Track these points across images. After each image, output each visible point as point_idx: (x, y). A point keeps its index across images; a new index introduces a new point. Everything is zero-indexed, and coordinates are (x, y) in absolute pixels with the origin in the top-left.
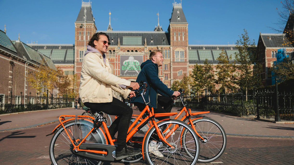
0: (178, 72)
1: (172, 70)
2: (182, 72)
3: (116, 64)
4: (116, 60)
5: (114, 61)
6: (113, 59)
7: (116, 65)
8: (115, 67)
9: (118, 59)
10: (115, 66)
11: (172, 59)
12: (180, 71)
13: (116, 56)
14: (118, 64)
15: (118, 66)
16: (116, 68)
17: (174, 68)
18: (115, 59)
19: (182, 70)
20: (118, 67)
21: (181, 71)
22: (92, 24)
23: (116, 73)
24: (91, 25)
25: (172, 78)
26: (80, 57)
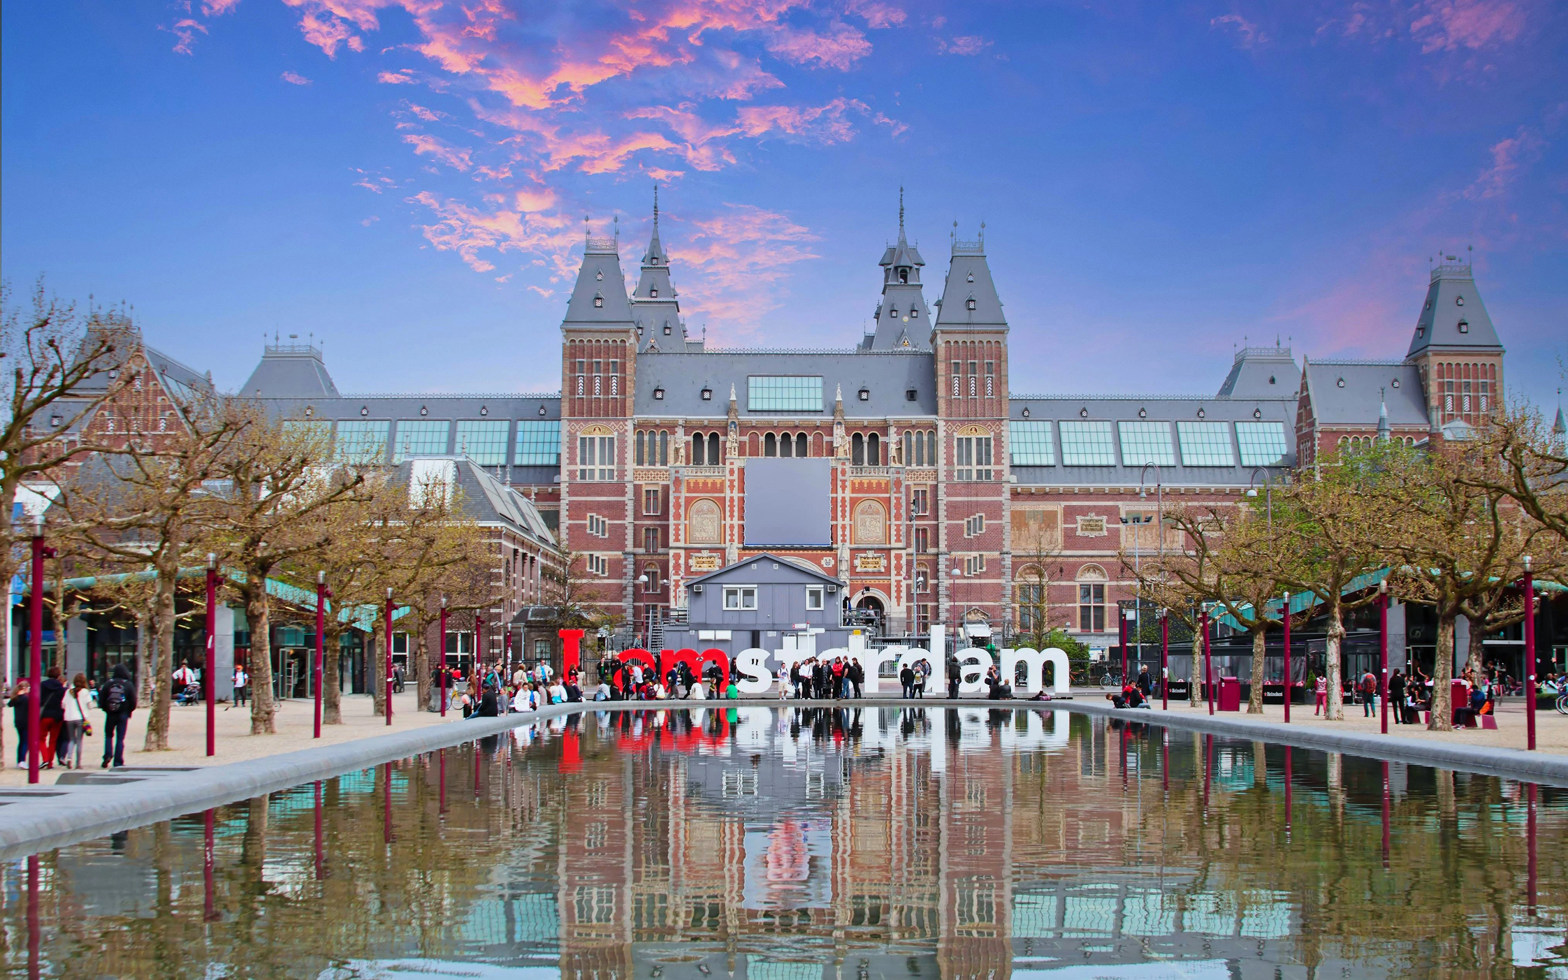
0: (969, 522)
1: (942, 513)
2: (985, 522)
3: (732, 499)
4: (732, 487)
5: (722, 490)
6: (718, 481)
7: (732, 506)
8: (728, 514)
9: (736, 483)
10: (728, 509)
11: (945, 468)
12: (975, 519)
13: (732, 472)
14: (736, 503)
15: (736, 509)
16: (732, 516)
17: (951, 506)
18: (728, 483)
19: (983, 515)
20: (736, 514)
21: (981, 517)
22: (627, 331)
23: (732, 535)
24: (624, 335)
25: (943, 546)
26: (583, 462)
